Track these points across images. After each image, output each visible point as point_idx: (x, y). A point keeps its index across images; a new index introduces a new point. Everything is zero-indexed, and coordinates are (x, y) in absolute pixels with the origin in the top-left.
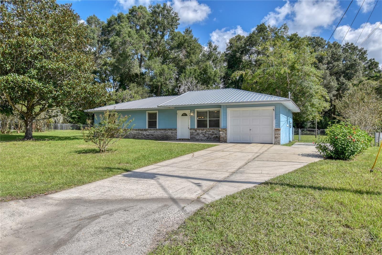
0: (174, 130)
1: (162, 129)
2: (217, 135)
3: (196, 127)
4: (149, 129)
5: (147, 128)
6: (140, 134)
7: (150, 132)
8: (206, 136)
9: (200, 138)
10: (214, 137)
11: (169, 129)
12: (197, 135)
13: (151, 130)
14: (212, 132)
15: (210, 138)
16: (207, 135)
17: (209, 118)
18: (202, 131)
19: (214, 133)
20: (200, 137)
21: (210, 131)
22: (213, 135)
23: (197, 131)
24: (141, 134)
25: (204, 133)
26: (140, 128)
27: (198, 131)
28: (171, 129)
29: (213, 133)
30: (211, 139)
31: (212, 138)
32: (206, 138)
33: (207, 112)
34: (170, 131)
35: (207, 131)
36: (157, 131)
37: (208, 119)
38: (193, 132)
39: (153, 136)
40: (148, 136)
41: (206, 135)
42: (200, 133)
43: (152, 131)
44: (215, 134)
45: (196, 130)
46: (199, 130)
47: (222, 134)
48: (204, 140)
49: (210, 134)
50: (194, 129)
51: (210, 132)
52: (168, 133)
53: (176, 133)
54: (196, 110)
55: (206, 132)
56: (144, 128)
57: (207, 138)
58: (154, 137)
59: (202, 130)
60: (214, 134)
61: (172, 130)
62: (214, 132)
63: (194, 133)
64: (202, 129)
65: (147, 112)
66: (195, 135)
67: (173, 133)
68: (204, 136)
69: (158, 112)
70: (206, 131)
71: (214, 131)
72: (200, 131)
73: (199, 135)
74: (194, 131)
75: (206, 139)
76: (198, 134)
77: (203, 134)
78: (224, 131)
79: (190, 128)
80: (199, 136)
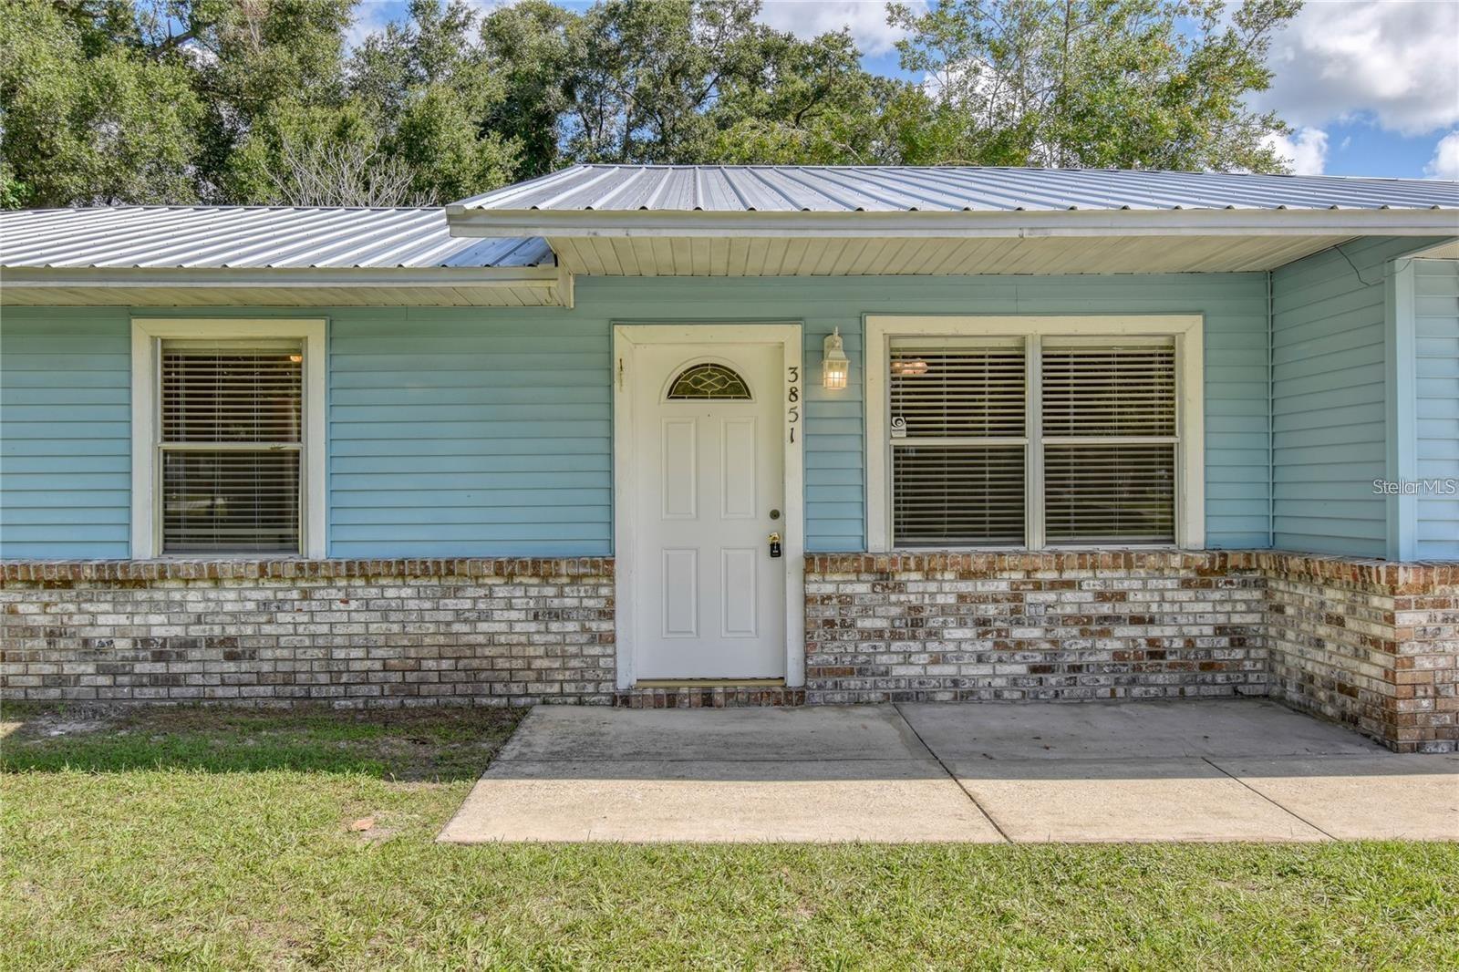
0: (575, 579)
1: (401, 570)
2: (1155, 632)
3: (880, 537)
4: (180, 560)
5: (145, 543)
6: (31, 632)
7: (195, 600)
8: (1020, 645)
9: (950, 670)
10: (1117, 655)
11: (507, 570)
12: (896, 636)
13: (216, 580)
14: (1102, 597)
15: (1076, 668)
16: (1035, 633)
17: (1048, 432)
18: (966, 587)
19: (1123, 609)
20: (938, 659)
21: (1069, 585)
22: (1105, 633)
23: (900, 588)
24: (52, 635)
25: (990, 610)
26: (30, 554)
27: (915, 586)
28: (541, 568)
29: (1106, 609)
30: (1083, 677)
31: (1099, 666)
32: (1021, 669)
33: (1013, 361)
34: (527, 592)
35: (1038, 586)
36: (306, 595)
37: (1034, 443)
38: (846, 601)
39: (252, 655)
40: (159, 657)
41: (1018, 633)
42: (944, 610)
43: (229, 597)
44: (1136, 620)
45: (884, 578)
46: (929, 575)
47: (1425, 636)
48: (998, 695)
49: (1066, 620)
50: (863, 563)
51: (1069, 596)
52: (486, 616)
53: (607, 614)
54: (879, 329)
55: (1016, 597)
56: (101, 555)
57: (1035, 669)
58: (261, 679)
59: (966, 575)
60: (1117, 619)
61: (545, 579)
62: (1122, 596)
63: (866, 611)
64: (981, 563)
65: (144, 336)
66: (879, 634)
67: (557, 615)
68: (998, 646)
69: (331, 339)
70: (1015, 586)
71: (1118, 580)
72: (948, 589)
73: (933, 634)
74: (862, 588)
75: (1014, 681)
76: (916, 623)
77: (983, 622)
78: (1443, 604)
79: (795, 547)
80: (933, 646)
